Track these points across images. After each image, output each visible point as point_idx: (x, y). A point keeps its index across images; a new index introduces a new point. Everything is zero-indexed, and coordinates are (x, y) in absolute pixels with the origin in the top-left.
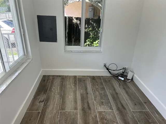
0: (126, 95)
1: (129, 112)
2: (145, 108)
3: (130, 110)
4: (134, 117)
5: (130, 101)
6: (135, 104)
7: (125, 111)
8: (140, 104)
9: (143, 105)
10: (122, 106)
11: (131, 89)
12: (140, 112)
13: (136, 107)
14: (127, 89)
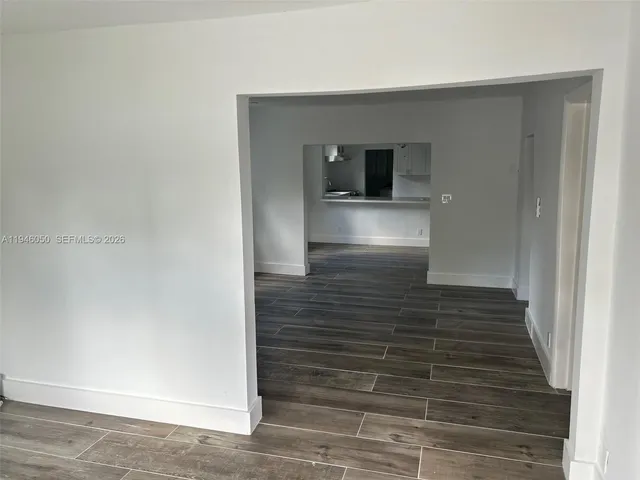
0: (24, 442)
1: (69, 467)
2: (97, 432)
3: (69, 462)
4: (91, 466)
5: (49, 447)
6: (70, 442)
7: (59, 471)
8: (79, 433)
9: (91, 430)
10: (39, 468)
11: (24, 423)
12: (96, 447)
13: (77, 446)
14: (12, 429)
